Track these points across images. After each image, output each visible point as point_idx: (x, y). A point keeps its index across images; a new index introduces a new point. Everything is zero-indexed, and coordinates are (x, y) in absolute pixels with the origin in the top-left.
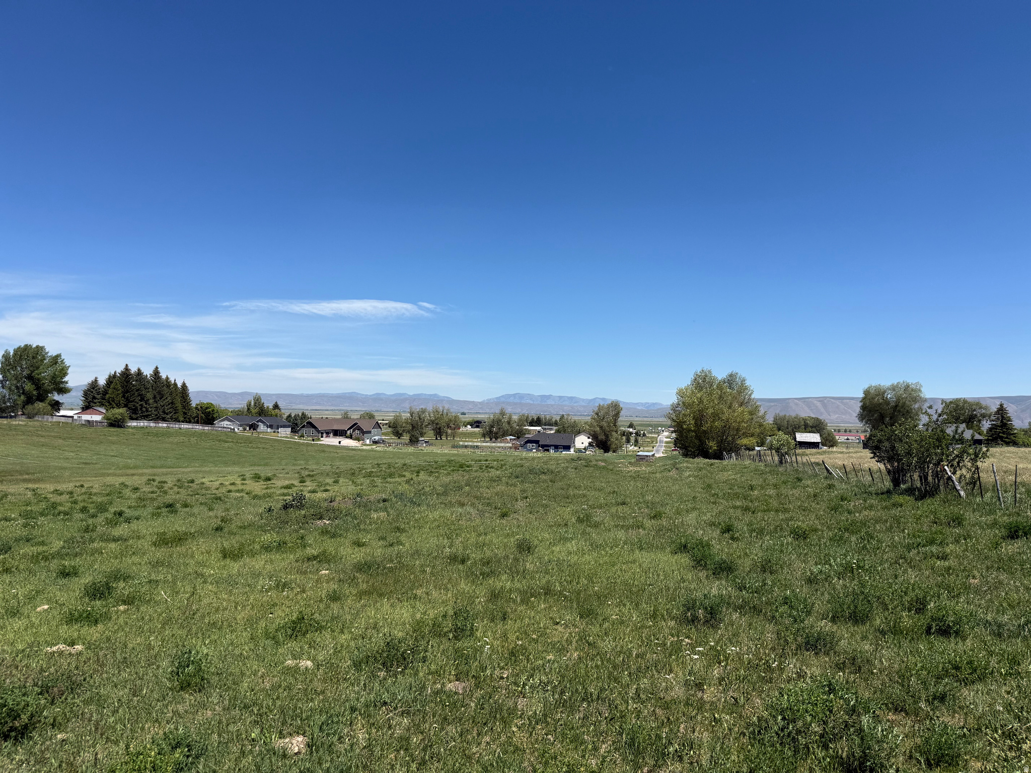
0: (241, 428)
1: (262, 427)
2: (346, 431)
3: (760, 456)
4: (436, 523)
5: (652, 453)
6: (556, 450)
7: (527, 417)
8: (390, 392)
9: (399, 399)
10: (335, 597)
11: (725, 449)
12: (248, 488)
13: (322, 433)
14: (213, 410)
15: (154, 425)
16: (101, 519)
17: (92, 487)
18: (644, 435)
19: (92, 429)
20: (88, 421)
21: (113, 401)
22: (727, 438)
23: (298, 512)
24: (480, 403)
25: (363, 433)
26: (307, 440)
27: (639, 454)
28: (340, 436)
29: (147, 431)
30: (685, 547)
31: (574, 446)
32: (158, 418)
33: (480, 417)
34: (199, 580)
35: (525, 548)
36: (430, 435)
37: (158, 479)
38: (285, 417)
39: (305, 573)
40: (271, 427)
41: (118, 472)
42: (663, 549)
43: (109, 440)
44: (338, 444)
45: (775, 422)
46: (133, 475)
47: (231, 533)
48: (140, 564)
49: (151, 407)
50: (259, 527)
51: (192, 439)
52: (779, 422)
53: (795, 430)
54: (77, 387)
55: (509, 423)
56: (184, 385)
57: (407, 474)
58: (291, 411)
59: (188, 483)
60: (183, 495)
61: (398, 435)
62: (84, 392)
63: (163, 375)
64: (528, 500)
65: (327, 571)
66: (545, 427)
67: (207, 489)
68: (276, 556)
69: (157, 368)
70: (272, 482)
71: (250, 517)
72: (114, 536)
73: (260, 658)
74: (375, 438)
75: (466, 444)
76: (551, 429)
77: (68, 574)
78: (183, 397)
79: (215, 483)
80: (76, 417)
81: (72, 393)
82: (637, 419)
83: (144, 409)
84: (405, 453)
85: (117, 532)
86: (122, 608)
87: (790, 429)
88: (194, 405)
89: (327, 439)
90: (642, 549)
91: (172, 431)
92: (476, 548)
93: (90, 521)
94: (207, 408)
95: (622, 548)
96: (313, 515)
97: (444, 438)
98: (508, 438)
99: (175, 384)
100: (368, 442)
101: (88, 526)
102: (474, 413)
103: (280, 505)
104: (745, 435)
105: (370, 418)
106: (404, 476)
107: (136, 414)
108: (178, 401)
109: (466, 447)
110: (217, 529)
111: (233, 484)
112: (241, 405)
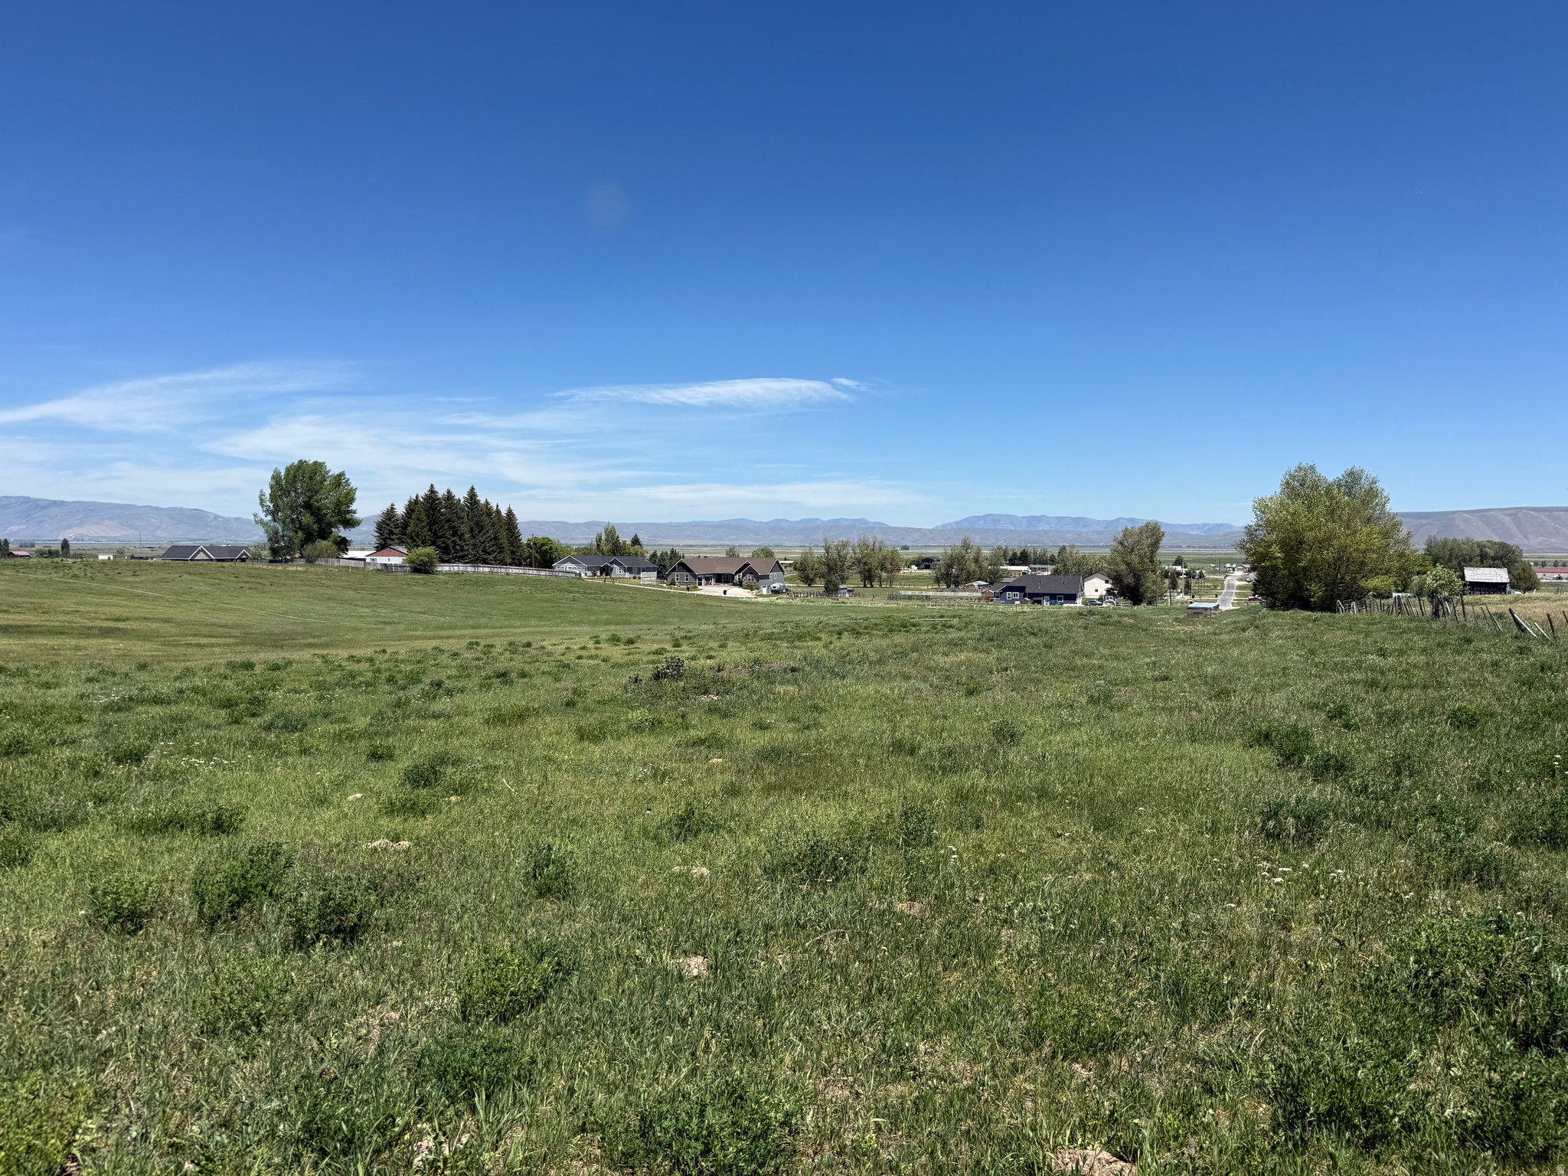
0: (589, 573)
1: (617, 571)
2: (733, 576)
3: (1400, 605)
4: (871, 702)
5: (1216, 604)
6: (1053, 601)
7: (1006, 552)
8: (794, 518)
9: (809, 527)
10: (733, 791)
11: (1339, 596)
12: (604, 654)
13: (700, 579)
14: (551, 549)
15: (473, 569)
16: (415, 691)
17: (397, 653)
18: (1201, 576)
19: (390, 577)
20: (385, 565)
21: (417, 537)
22: (1343, 578)
23: (674, 684)
24: (931, 531)
25: (758, 578)
26: (679, 589)
27: (1191, 605)
28: (725, 582)
29: (463, 578)
30: (1267, 736)
31: (1083, 595)
32: (477, 560)
33: (930, 552)
34: (550, 766)
35: (1006, 735)
36: (855, 581)
37: (483, 642)
38: (648, 556)
39: (690, 761)
40: (630, 570)
41: (428, 633)
42: (1230, 739)
43: (414, 590)
44: (722, 595)
45: (1429, 551)
46: (449, 637)
47: (586, 710)
48: (471, 746)
49: (467, 545)
50: (623, 702)
51: (524, 588)
52: (1435, 551)
53: (1463, 564)
54: (367, 518)
55: (976, 560)
56: (510, 513)
57: (822, 635)
58: (655, 548)
59: (523, 647)
60: (518, 662)
61: (808, 581)
62: (378, 525)
63: (482, 498)
64: (1009, 672)
65: (720, 760)
66: (1034, 566)
67: (549, 654)
68: (649, 740)
69: (473, 489)
70: (636, 645)
71: (611, 689)
72: (434, 712)
73: (638, 862)
74: (774, 585)
75: (910, 593)
76: (1044, 570)
77: (380, 757)
78: (509, 529)
79: (559, 647)
80: (368, 560)
81: (362, 528)
82: (1189, 551)
83: (458, 548)
84: (819, 607)
85: (437, 706)
86: (453, 799)
87: (1455, 562)
88: (524, 540)
89: (708, 588)
90: (1195, 740)
91: (497, 577)
92: (931, 734)
93: (401, 694)
94: (543, 545)
95: (1163, 738)
96: (695, 688)
97: (876, 584)
98: (976, 584)
99: (498, 512)
100: (765, 591)
101: (400, 699)
102: (921, 546)
103: (649, 675)
104: (1375, 572)
105: (767, 556)
106: (819, 639)
107: (449, 554)
108: (503, 536)
109: (910, 598)
110: (568, 704)
111: (584, 648)
112: (586, 539)
